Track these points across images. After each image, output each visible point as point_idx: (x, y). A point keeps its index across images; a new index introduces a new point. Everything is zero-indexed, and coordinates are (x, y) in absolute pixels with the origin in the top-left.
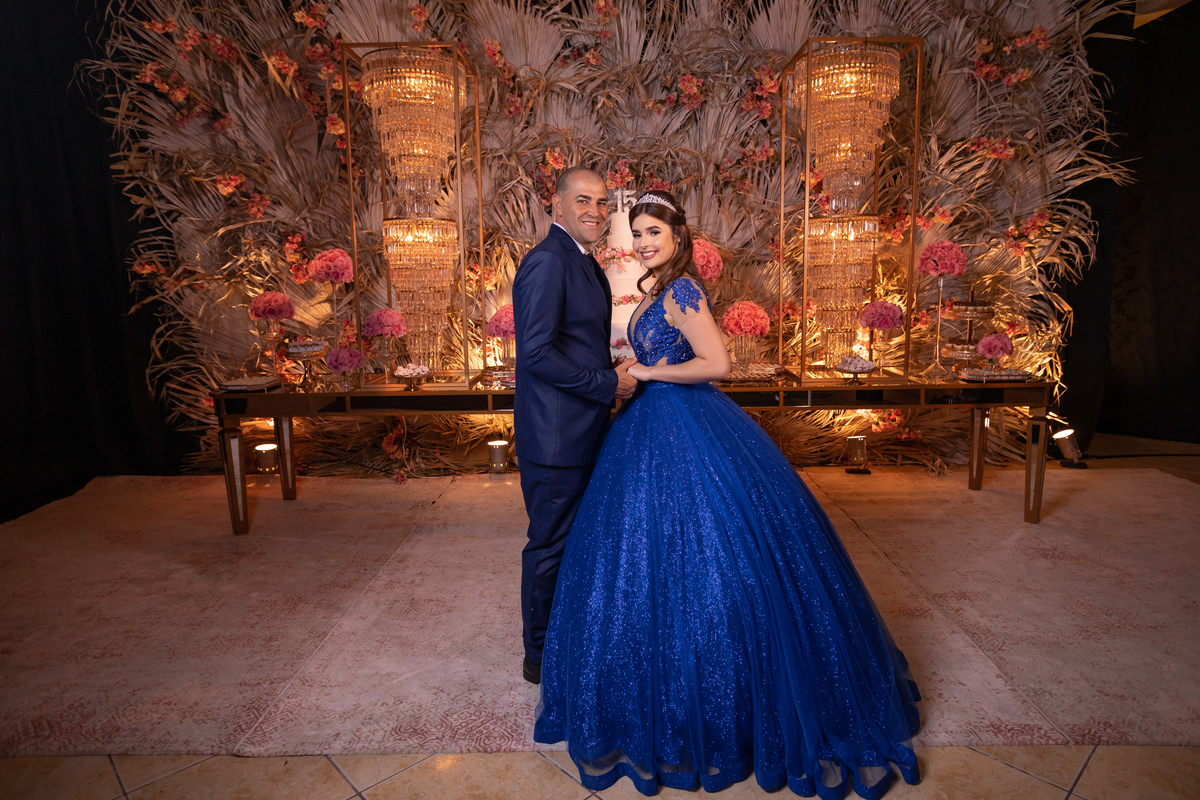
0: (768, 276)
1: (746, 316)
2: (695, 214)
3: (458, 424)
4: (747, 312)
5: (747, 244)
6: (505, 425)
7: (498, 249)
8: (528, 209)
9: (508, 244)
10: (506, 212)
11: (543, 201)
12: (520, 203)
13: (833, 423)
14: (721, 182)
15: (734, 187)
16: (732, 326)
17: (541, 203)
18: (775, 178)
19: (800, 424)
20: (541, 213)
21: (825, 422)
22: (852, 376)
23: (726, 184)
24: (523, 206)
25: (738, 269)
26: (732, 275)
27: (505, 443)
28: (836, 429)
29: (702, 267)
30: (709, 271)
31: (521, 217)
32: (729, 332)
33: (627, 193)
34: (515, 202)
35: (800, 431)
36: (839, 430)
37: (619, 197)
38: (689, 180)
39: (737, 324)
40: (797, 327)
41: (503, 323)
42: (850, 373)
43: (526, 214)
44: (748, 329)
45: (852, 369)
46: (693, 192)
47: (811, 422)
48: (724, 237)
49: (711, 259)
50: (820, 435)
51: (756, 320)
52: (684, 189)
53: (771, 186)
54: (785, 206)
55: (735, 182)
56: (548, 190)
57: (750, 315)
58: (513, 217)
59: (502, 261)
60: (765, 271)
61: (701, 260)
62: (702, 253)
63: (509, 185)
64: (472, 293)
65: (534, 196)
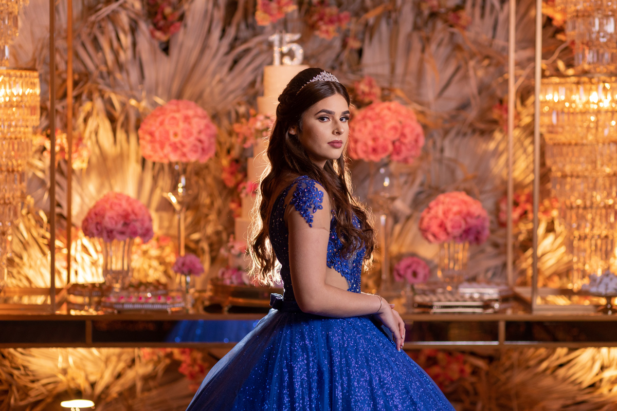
0: (496, 154)
1: (455, 214)
2: (386, 58)
3: (12, 375)
4: (455, 209)
5: (464, 106)
6: (87, 378)
7: (87, 106)
8: (134, 44)
9: (102, 96)
10: (98, 47)
11: (158, 34)
12: (122, 36)
13: (601, 380)
14: (426, 12)
15: (446, 21)
16: (435, 228)
17: (153, 35)
18: (506, 7)
19: (547, 382)
20: (154, 53)
21: (588, 379)
22: (603, 301)
23: (434, 15)
24: (126, 40)
25: (452, 141)
26: (442, 150)
27: (89, 404)
28: (604, 390)
29: (393, 143)
30: (403, 148)
31: (123, 57)
32: (431, 237)
33: (288, 37)
34: (113, 35)
35: (548, 392)
36: (610, 390)
37: (277, 43)
38: (379, 10)
39: (442, 226)
40: (541, 230)
41: (107, 219)
42: (599, 295)
43: (129, 53)
44: (457, 232)
45: (602, 290)
46: (384, 27)
47: (565, 379)
48: (430, 93)
49: (407, 131)
50: (580, 399)
51: (469, 220)
52: (371, 21)
53: (502, 17)
54: (516, 51)
55: (446, 13)
56: (165, 18)
57: (459, 213)
58: (110, 57)
59: (92, 123)
60: (492, 146)
61: (392, 132)
62: (393, 123)
63: (106, 11)
64: (43, 171)
65: (144, 27)
